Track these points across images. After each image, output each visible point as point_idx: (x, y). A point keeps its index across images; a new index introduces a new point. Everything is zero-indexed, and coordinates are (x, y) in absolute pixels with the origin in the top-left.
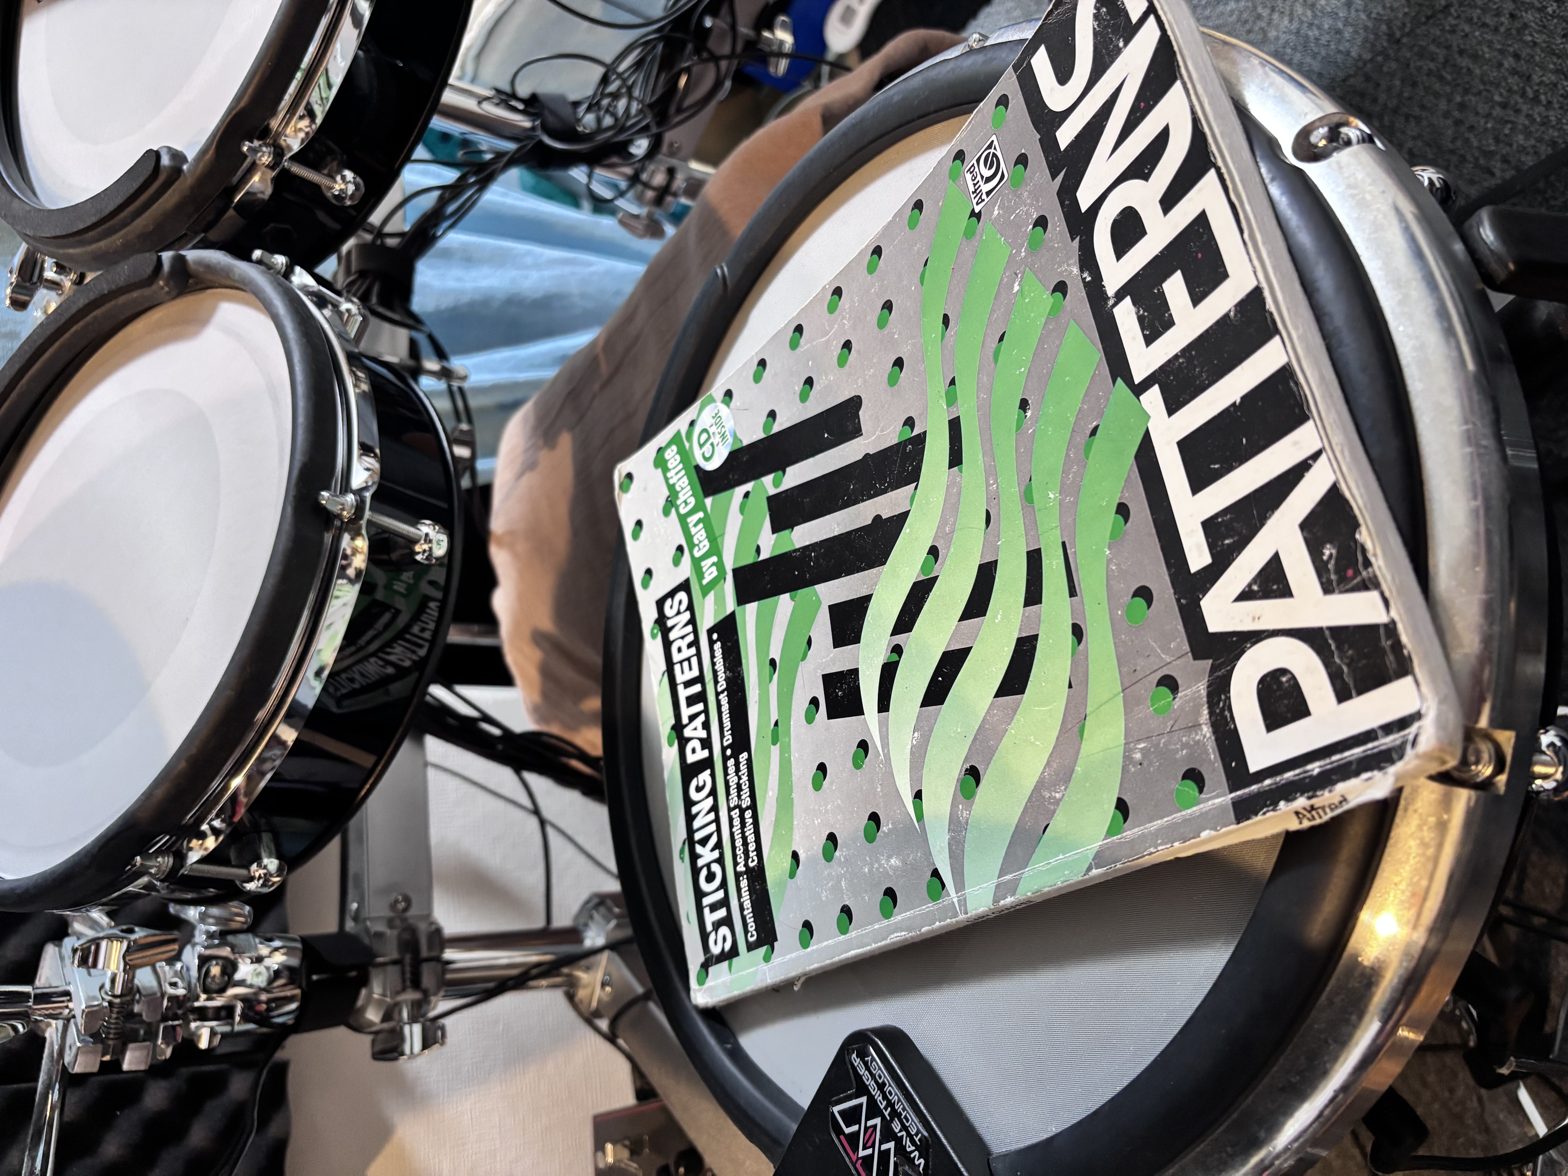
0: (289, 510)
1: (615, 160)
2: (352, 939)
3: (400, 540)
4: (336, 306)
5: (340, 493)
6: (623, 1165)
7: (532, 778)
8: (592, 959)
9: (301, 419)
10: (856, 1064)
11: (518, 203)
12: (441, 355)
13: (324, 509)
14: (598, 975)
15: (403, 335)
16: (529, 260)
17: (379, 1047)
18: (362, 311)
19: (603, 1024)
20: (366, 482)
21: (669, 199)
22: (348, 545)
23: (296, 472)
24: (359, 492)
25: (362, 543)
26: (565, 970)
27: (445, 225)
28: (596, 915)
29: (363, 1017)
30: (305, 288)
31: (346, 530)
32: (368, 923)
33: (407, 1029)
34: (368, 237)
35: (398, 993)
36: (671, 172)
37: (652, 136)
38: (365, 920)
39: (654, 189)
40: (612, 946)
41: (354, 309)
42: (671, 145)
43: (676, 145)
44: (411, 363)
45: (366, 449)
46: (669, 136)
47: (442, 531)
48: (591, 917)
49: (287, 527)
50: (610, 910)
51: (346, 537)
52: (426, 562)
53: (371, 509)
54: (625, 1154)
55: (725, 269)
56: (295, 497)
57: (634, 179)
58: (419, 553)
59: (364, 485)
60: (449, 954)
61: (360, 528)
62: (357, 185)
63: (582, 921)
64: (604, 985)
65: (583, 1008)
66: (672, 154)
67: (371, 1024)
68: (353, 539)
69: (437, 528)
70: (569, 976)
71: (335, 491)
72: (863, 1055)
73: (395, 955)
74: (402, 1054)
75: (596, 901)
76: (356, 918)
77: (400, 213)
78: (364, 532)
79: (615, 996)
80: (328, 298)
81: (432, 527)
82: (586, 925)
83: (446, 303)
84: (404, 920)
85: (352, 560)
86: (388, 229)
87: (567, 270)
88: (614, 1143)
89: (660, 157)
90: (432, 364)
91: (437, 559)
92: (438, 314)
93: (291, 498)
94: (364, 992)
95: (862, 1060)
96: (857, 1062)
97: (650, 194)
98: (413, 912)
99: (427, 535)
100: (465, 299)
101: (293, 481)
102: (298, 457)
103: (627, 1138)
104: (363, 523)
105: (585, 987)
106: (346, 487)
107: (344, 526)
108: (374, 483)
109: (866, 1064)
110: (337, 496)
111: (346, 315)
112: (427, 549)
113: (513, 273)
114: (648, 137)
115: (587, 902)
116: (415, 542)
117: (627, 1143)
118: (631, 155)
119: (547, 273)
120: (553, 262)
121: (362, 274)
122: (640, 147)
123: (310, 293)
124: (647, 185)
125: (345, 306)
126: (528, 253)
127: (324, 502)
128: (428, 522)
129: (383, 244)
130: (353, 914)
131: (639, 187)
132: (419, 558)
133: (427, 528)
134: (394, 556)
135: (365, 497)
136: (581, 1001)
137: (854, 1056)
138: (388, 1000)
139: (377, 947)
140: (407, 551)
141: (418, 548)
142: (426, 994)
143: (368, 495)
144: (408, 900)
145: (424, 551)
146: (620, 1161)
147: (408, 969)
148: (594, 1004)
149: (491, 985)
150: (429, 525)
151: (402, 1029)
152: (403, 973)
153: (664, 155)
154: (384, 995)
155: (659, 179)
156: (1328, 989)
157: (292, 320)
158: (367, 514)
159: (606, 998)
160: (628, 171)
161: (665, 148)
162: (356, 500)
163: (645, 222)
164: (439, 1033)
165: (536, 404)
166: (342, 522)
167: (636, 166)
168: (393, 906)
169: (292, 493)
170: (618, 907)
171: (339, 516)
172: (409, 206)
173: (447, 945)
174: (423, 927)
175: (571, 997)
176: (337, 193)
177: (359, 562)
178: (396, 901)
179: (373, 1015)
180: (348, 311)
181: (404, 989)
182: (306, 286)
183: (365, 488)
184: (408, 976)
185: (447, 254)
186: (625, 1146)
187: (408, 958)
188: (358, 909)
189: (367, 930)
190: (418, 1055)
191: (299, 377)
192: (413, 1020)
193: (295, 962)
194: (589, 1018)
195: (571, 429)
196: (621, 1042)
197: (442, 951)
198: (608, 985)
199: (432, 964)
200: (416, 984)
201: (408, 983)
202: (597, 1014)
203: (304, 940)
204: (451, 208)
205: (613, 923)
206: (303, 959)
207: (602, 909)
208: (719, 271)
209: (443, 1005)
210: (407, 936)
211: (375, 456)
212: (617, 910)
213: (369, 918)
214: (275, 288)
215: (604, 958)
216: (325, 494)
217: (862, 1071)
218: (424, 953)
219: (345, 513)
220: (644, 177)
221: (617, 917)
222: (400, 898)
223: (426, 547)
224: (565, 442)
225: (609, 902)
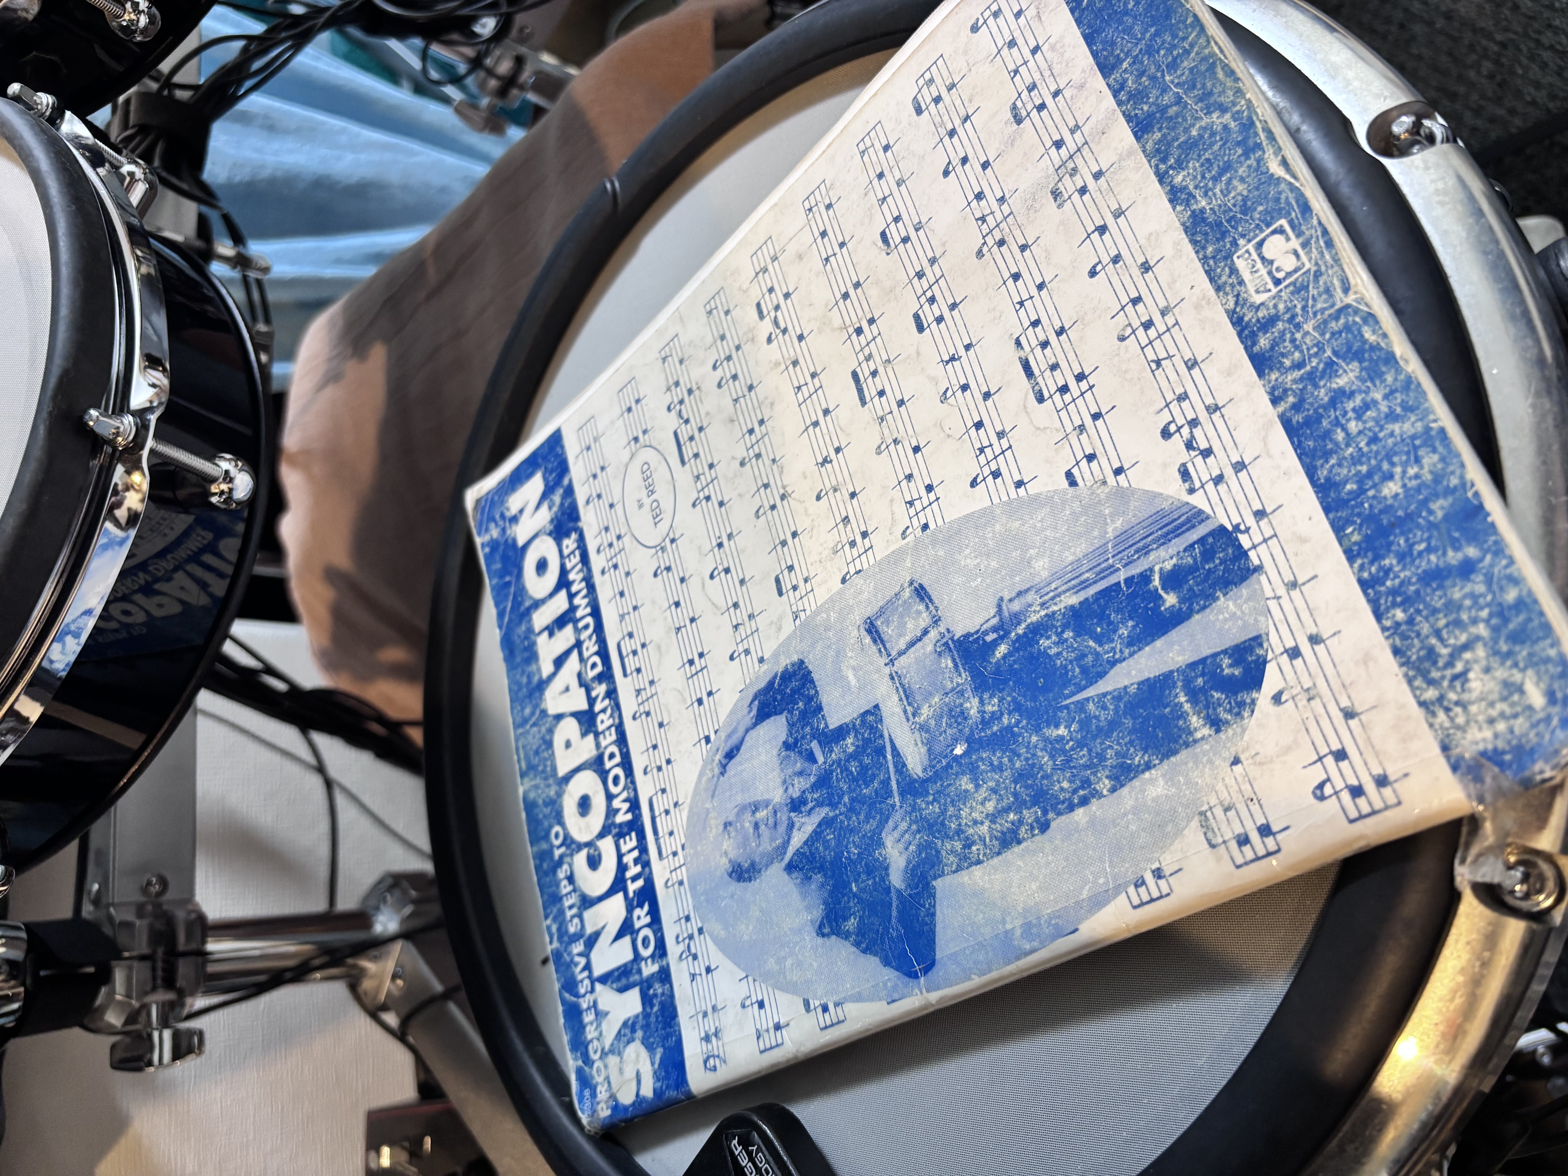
0: (42, 430)
1: (455, 37)
2: (92, 927)
3: (189, 475)
4: (116, 168)
5: (113, 413)
6: (400, 1168)
7: (321, 739)
8: (383, 949)
9: (64, 311)
10: (737, 1153)
11: (332, 70)
12: (238, 239)
13: (92, 431)
14: (390, 965)
15: (190, 210)
16: (343, 139)
17: (119, 1054)
18: (149, 176)
19: (391, 1019)
20: (151, 402)
21: (515, 92)
22: (121, 478)
23: (53, 381)
24: (141, 414)
25: (141, 480)
26: (350, 961)
27: (249, 84)
28: (389, 897)
29: (102, 1019)
30: (76, 139)
31: (119, 460)
32: (112, 910)
33: (156, 1035)
34: (154, 86)
35: (146, 993)
36: (519, 61)
37: (501, 15)
38: (108, 905)
39: (498, 78)
40: (406, 935)
41: (139, 173)
42: (521, 30)
43: (528, 31)
44: (199, 244)
45: (152, 362)
46: (520, 19)
47: (246, 468)
48: (385, 901)
49: (37, 452)
50: (405, 892)
51: (120, 469)
52: (223, 506)
53: (155, 436)
54: (403, 1156)
55: (617, 185)
56: (50, 413)
57: (476, 63)
58: (215, 494)
59: (148, 405)
60: (213, 946)
61: (139, 460)
62: (151, 17)
63: (373, 902)
64: (394, 977)
65: (366, 1001)
66: (522, 39)
67: (111, 1026)
68: (128, 472)
69: (240, 464)
70: (355, 966)
71: (106, 409)
72: (745, 1143)
73: (145, 950)
74: (150, 1064)
75: (390, 881)
76: (97, 901)
77: (194, 62)
78: (145, 465)
79: (408, 992)
80: (106, 155)
81: (233, 463)
82: (377, 908)
83: (241, 176)
84: (158, 906)
85: (124, 498)
86: (178, 79)
87: (388, 156)
88: (391, 1145)
89: (507, 41)
90: (225, 248)
91: (239, 503)
92: (230, 186)
93: (45, 415)
94: (103, 990)
95: (746, 1148)
96: (738, 1150)
97: (493, 83)
98: (168, 896)
99: (227, 472)
100: (265, 174)
101: (49, 393)
102: (59, 362)
103: (407, 1138)
104: (145, 453)
105: (372, 977)
106: (122, 406)
107: (118, 454)
108: (160, 404)
109: (749, 1153)
110: (109, 417)
111: (128, 179)
112: (226, 490)
113: (323, 151)
114: (495, 16)
115: (380, 882)
116: (213, 480)
117: (406, 1144)
118: (476, 35)
119: (363, 157)
120: (369, 145)
121: (143, 129)
122: (487, 26)
123: (83, 147)
124: (490, 72)
125: (127, 168)
126: (343, 131)
127: (91, 423)
128: (228, 456)
129: (171, 97)
130: (93, 896)
131: (482, 74)
132: (214, 500)
133: (226, 464)
134: (182, 494)
135: (149, 420)
136: (366, 993)
137: (735, 1142)
138: (134, 1002)
139: (122, 939)
140: (199, 490)
141: (214, 489)
142: (182, 994)
143: (153, 418)
144: (164, 882)
145: (222, 493)
146: (399, 1164)
147: (160, 964)
148: (382, 997)
149: (262, 978)
150: (229, 460)
151: (150, 1037)
152: (154, 969)
153: (513, 40)
154: (128, 995)
155: (505, 67)
156: (1341, 1135)
157: (58, 179)
158: (150, 443)
159: (396, 992)
160: (470, 52)
161: (514, 33)
162: (136, 424)
163: (484, 115)
164: (196, 1040)
165: (346, 308)
166: (115, 449)
167: (479, 47)
168: (145, 889)
169: (46, 409)
170: (415, 889)
171: (112, 443)
172: (205, 54)
173: (210, 933)
174: (180, 915)
175: (353, 988)
176: (125, 24)
177: (134, 501)
178: (149, 883)
179: (114, 1018)
180: (131, 174)
181: (154, 989)
182: (78, 137)
183: (150, 409)
184: (160, 973)
185: (246, 119)
186: (404, 1148)
187: (160, 952)
188: (99, 891)
189: (110, 918)
190: (168, 1066)
191: (65, 256)
192: (164, 1023)
193: (17, 954)
194: (374, 1012)
195: (387, 339)
196: (411, 1039)
197: (204, 942)
198: (400, 977)
199: (191, 959)
200: (169, 983)
201: (159, 982)
202: (384, 1008)
203: (29, 928)
204: (257, 65)
205: (408, 910)
206: (28, 952)
207: (397, 893)
208: (608, 186)
209: (200, 1002)
210: (159, 926)
211: (164, 370)
212: (413, 893)
213: (113, 904)
214: (36, 134)
215: (397, 947)
216: (94, 413)
217: (744, 1161)
218: (182, 943)
219: (120, 439)
220: (488, 62)
221: (414, 902)
222: (154, 880)
223: (224, 487)
224: (378, 355)
225: (405, 884)
